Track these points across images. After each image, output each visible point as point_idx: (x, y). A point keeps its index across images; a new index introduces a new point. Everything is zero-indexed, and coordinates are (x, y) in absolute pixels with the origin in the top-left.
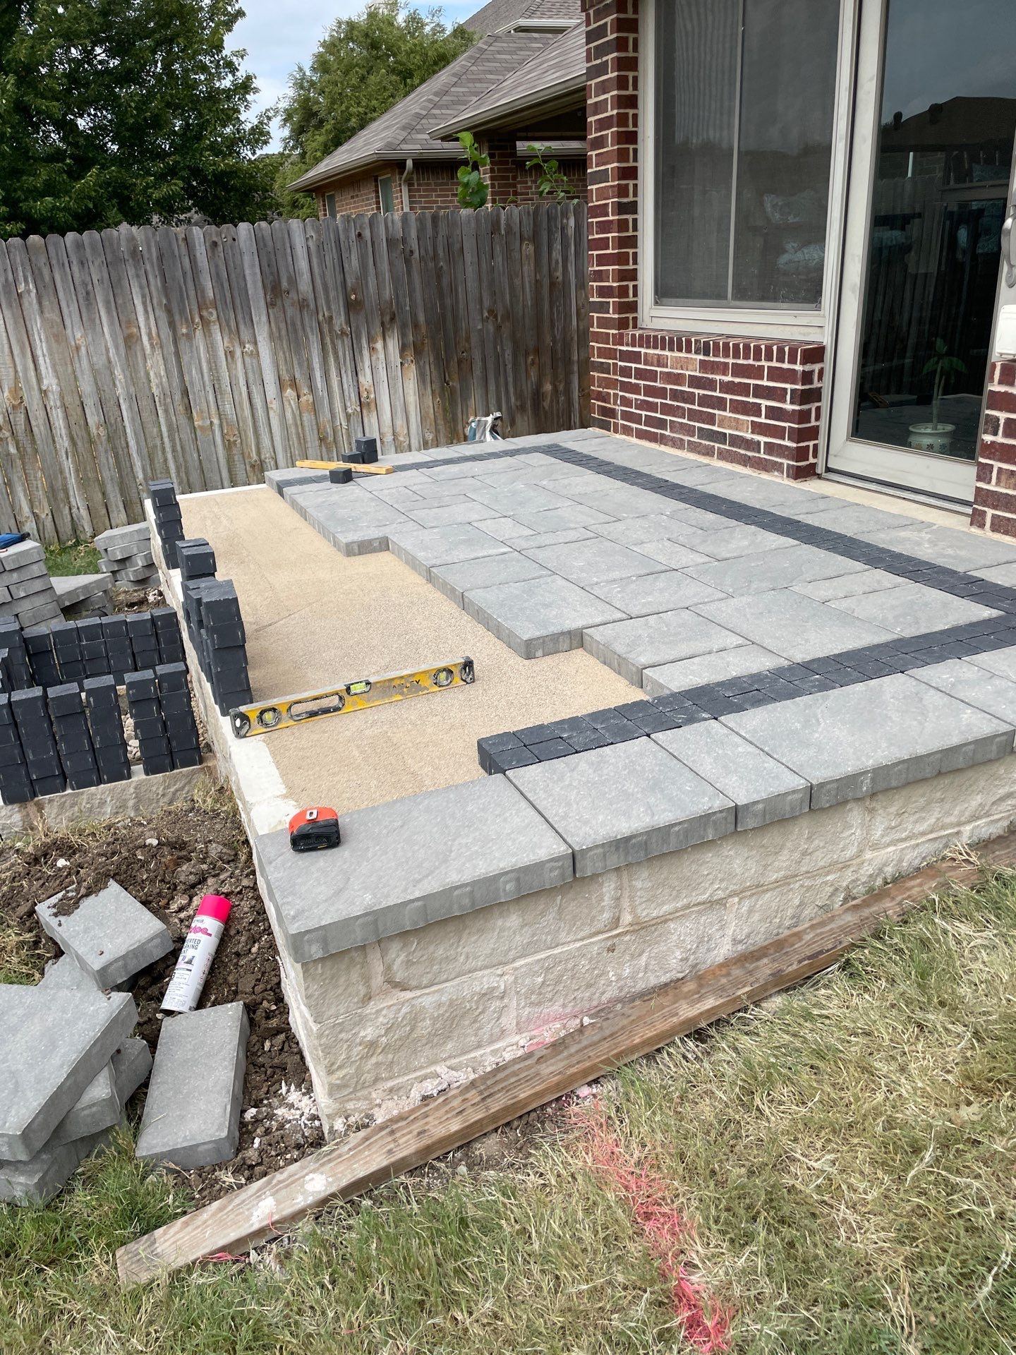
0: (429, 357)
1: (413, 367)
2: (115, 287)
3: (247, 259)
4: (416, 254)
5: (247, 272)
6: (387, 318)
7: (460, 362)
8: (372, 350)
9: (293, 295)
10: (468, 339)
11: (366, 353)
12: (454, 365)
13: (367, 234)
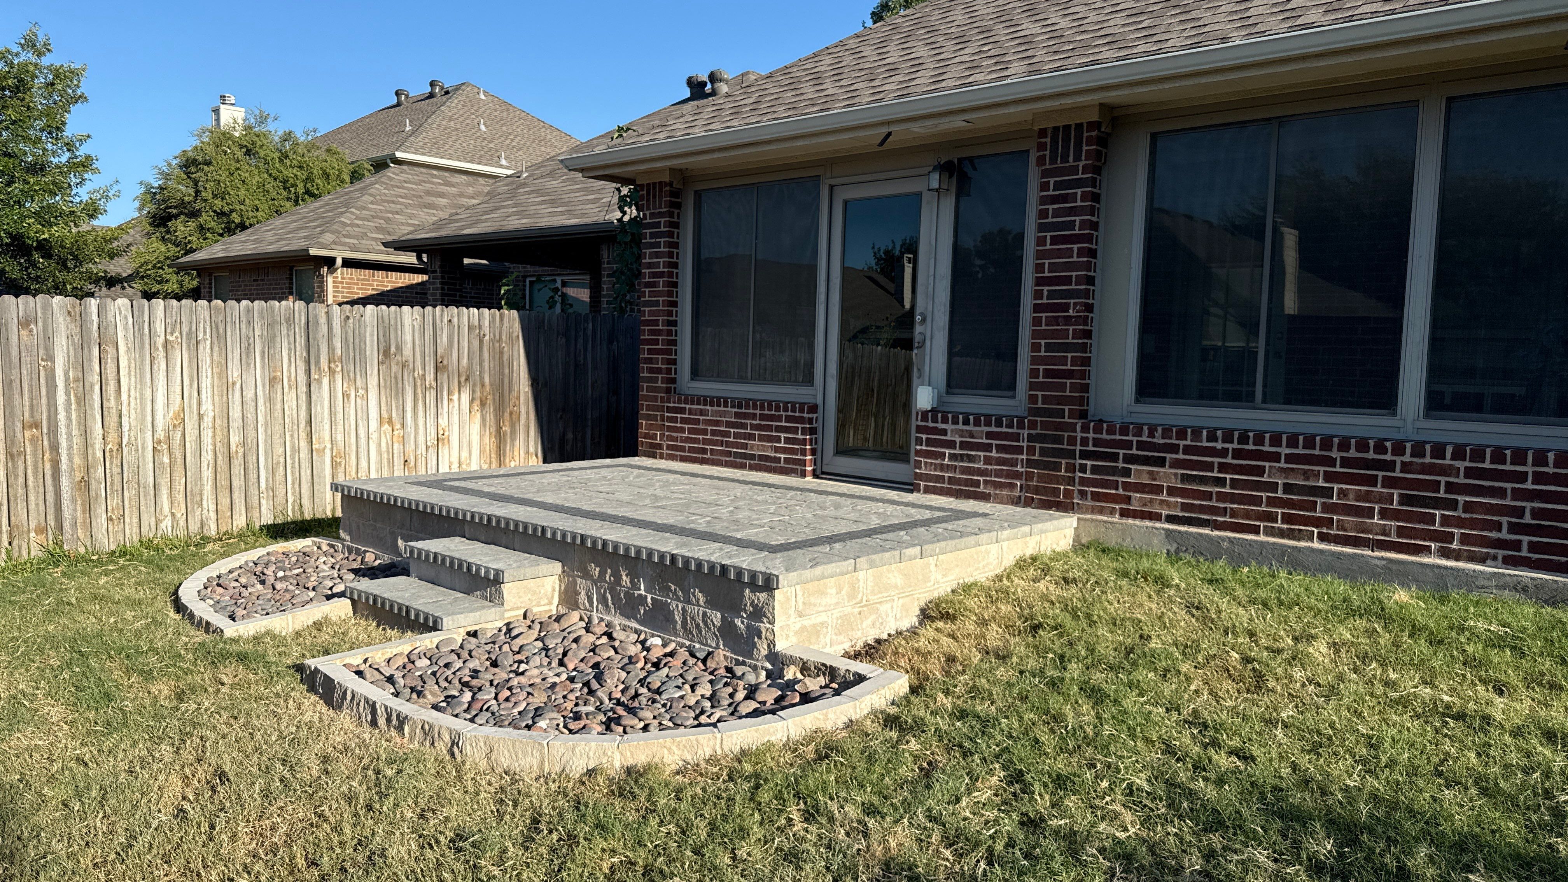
0: (490, 410)
1: (478, 415)
2: (270, 341)
3: (368, 330)
4: (487, 338)
5: (368, 339)
6: (463, 379)
7: (511, 413)
8: (450, 400)
9: (398, 357)
10: (518, 398)
11: (445, 402)
12: (507, 416)
13: (455, 320)
